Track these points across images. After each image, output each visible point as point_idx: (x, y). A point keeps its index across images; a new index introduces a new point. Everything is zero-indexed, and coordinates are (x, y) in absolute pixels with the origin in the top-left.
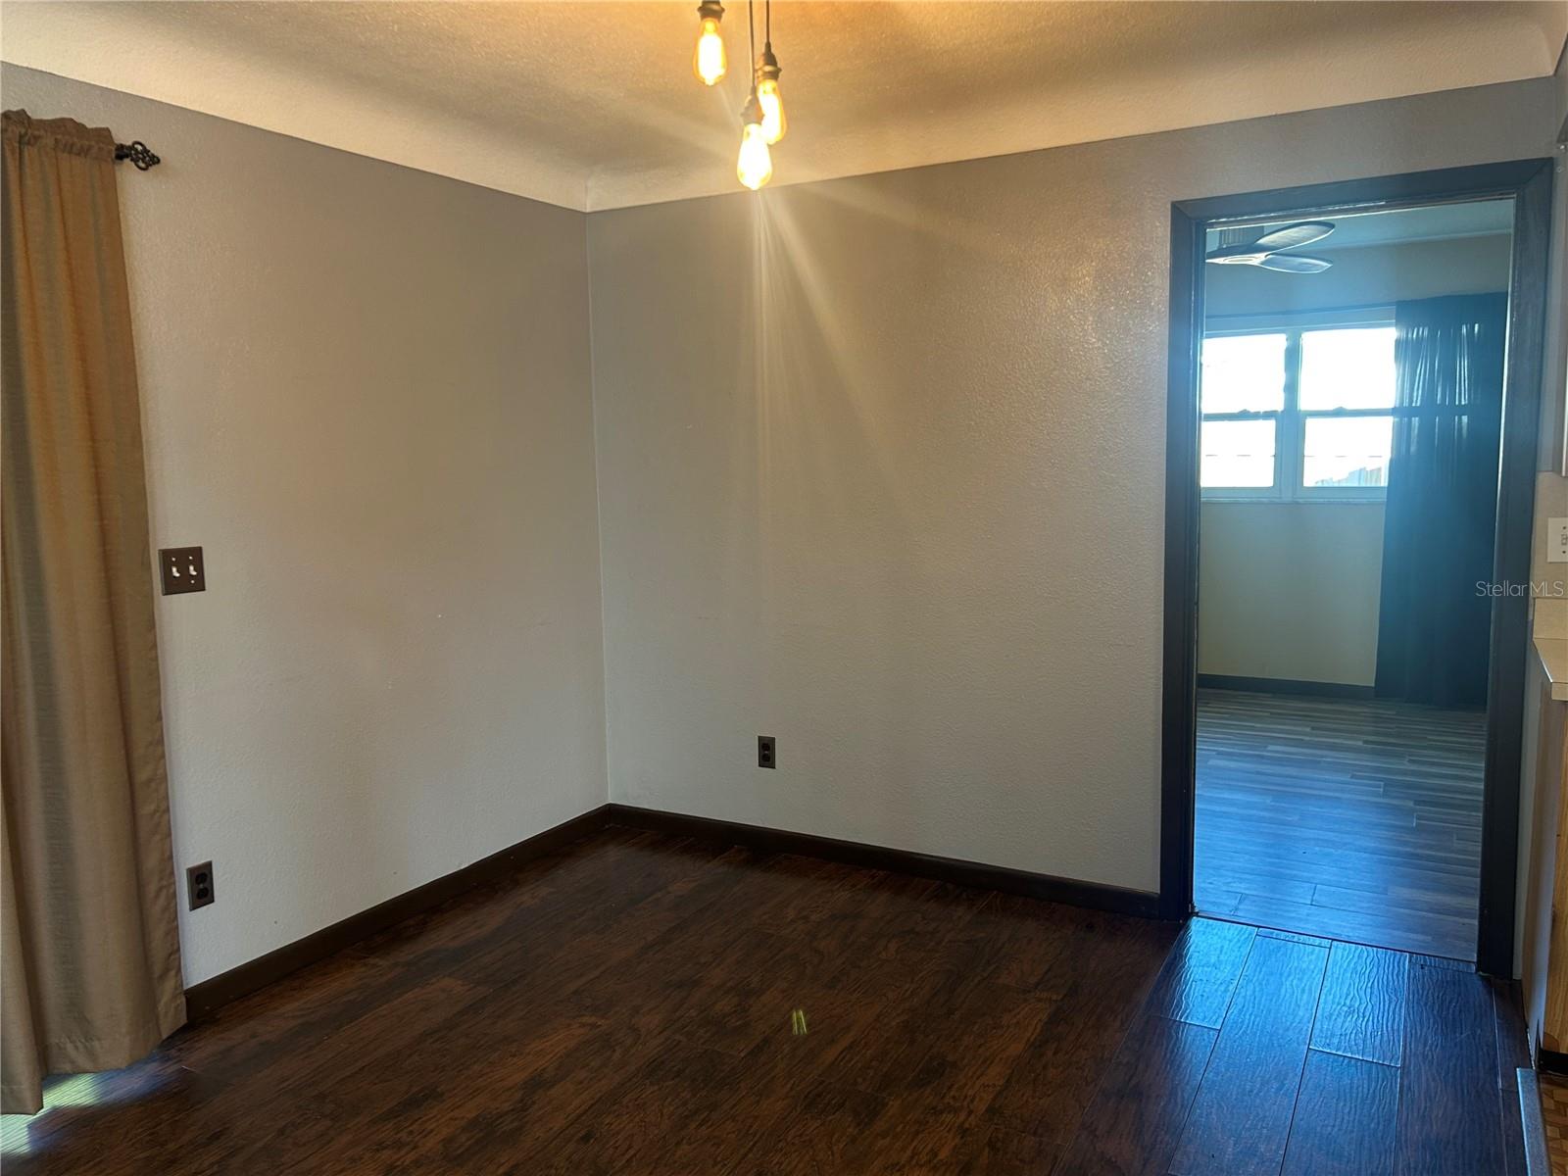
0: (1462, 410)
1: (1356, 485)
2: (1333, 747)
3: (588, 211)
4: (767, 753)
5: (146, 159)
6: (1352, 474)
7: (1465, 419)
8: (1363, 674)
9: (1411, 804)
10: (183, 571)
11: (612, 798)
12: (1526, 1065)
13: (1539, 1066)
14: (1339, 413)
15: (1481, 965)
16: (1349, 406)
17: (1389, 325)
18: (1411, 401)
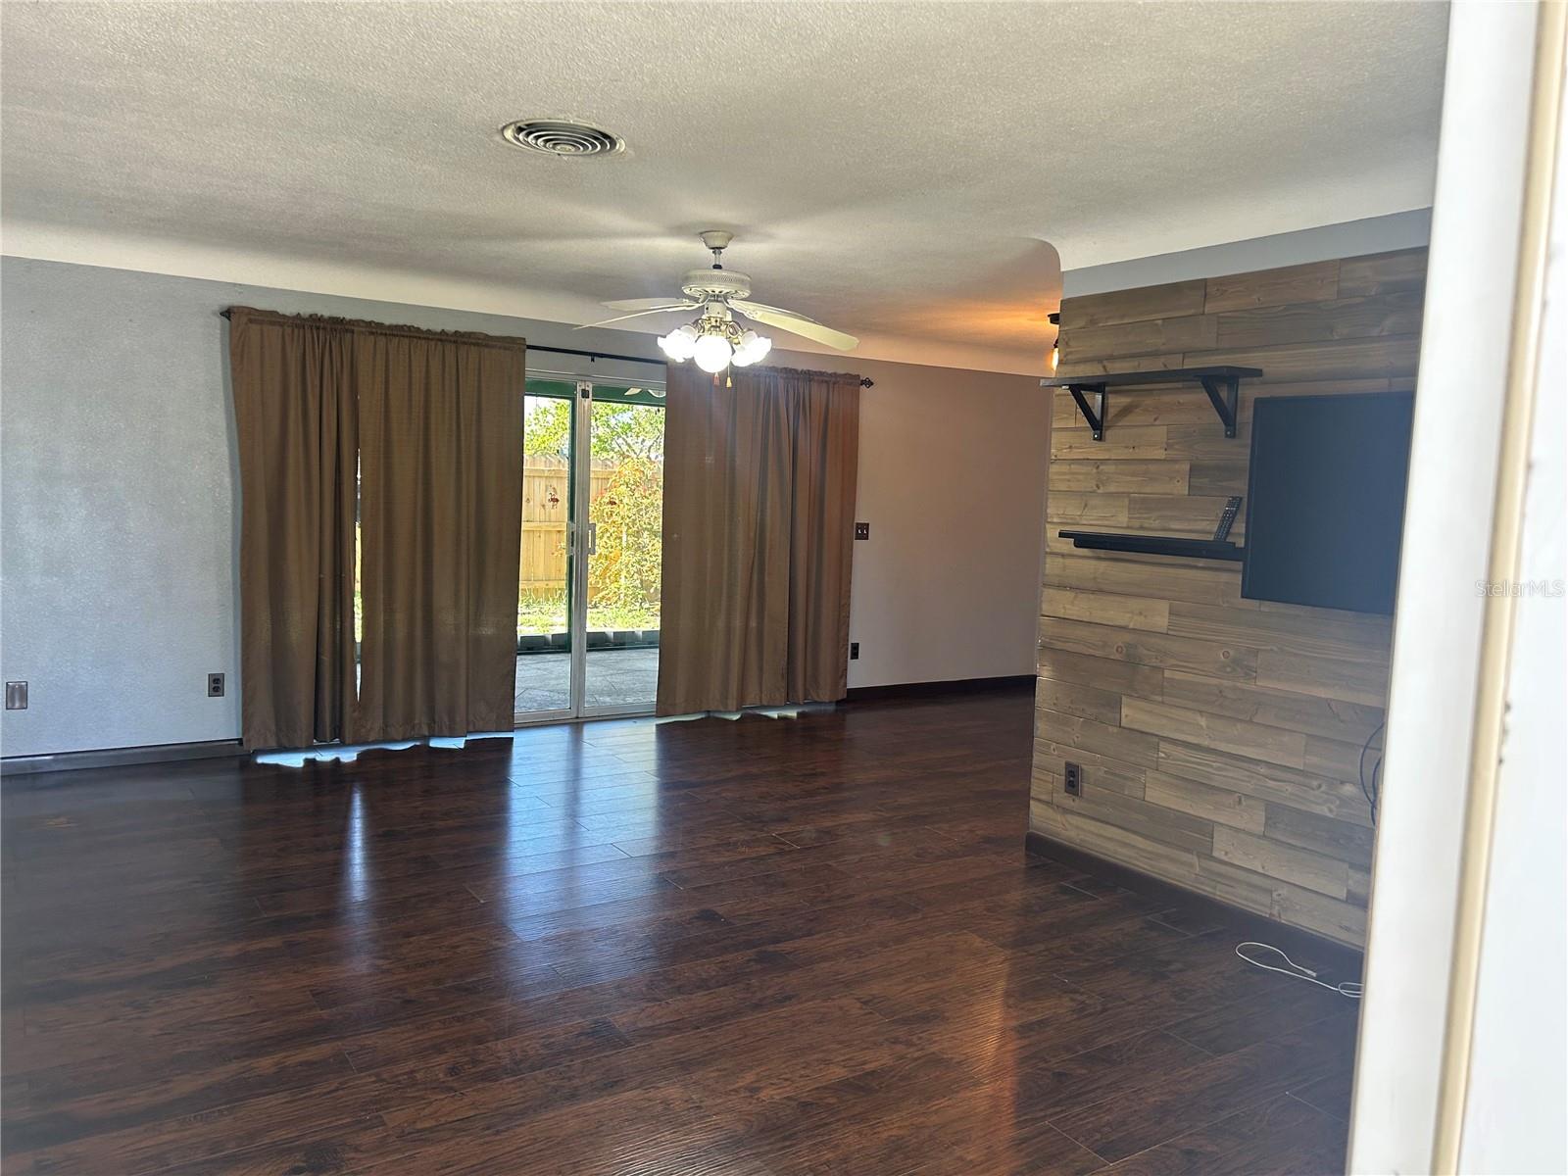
5: (870, 384)
10: (862, 531)
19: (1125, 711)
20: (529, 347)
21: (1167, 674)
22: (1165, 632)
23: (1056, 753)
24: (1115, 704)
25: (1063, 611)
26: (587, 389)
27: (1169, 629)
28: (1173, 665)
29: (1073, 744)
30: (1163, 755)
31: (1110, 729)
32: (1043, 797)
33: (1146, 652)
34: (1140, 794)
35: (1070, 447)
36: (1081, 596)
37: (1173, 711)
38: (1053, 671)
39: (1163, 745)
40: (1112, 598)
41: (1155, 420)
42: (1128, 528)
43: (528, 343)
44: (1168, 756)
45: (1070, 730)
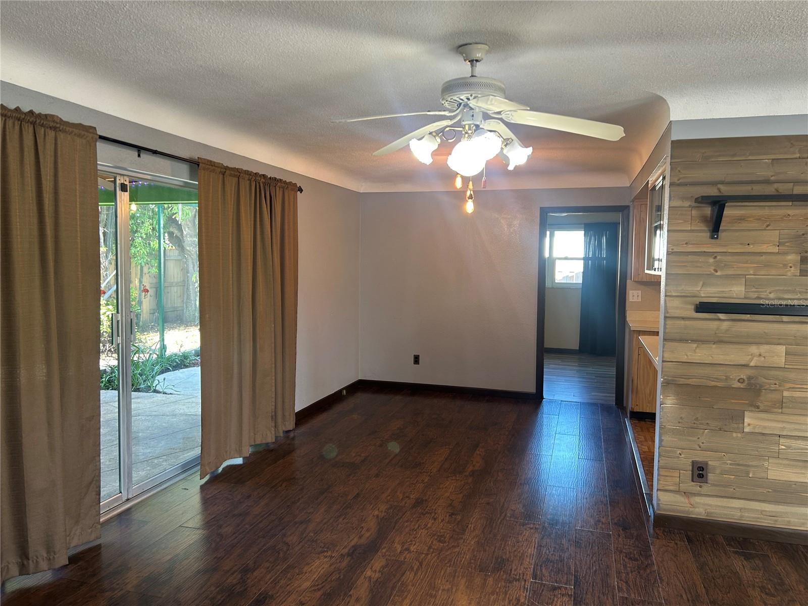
0: (604, 259)
1: (565, 282)
2: (569, 365)
3: (361, 192)
4: (416, 360)
5: (301, 190)
6: (564, 278)
7: (605, 261)
8: (576, 346)
9: (594, 377)
11: (361, 377)
12: (627, 417)
13: (630, 417)
14: (566, 258)
15: (616, 404)
16: (570, 256)
17: (582, 230)
18: (589, 255)
19: (747, 420)
20: (102, 138)
21: (786, 394)
22: (783, 366)
23: (682, 456)
24: (739, 417)
25: (686, 357)
26: (125, 183)
27: (785, 365)
28: (790, 388)
29: (698, 448)
30: (783, 447)
31: (734, 435)
32: (671, 488)
33: (764, 380)
34: (764, 475)
35: (686, 244)
36: (703, 346)
37: (791, 418)
38: (676, 399)
39: (782, 440)
40: (731, 346)
41: (768, 226)
42: (745, 298)
43: (99, 133)
44: (788, 447)
45: (695, 439)
